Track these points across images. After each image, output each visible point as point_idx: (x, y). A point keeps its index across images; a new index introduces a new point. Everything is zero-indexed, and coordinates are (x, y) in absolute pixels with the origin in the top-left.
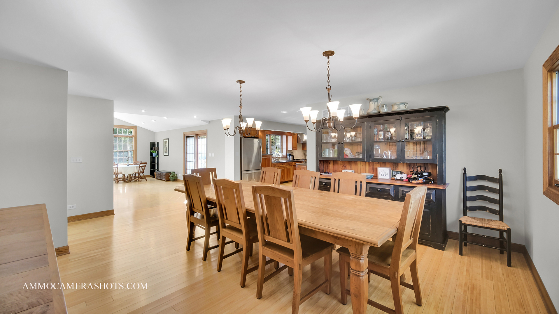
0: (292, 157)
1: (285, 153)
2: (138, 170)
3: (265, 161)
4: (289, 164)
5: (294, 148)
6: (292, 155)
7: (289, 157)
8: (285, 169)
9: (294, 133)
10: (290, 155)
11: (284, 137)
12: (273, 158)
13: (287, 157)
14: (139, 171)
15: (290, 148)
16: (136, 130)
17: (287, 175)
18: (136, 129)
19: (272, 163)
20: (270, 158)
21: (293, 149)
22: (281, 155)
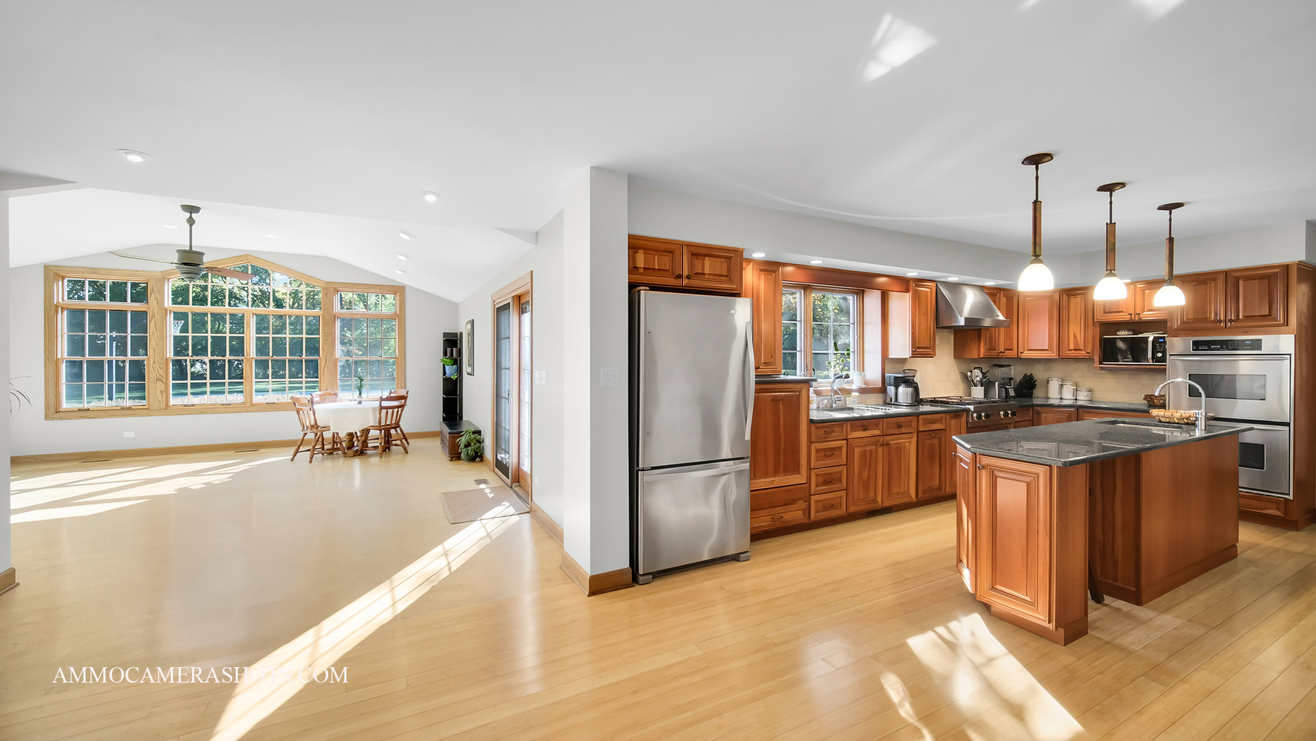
0: (910, 390)
1: (873, 373)
2: (378, 421)
3: (776, 414)
4: (900, 427)
5: (922, 349)
6: (908, 382)
7: (897, 387)
8: (880, 449)
9: (919, 281)
10: (898, 382)
11: (873, 300)
12: (818, 393)
13: (883, 390)
14: (380, 422)
15: (901, 346)
16: (404, 299)
17: (890, 477)
18: (404, 295)
19: (812, 421)
20: (799, 397)
21: (915, 354)
22: (856, 381)
